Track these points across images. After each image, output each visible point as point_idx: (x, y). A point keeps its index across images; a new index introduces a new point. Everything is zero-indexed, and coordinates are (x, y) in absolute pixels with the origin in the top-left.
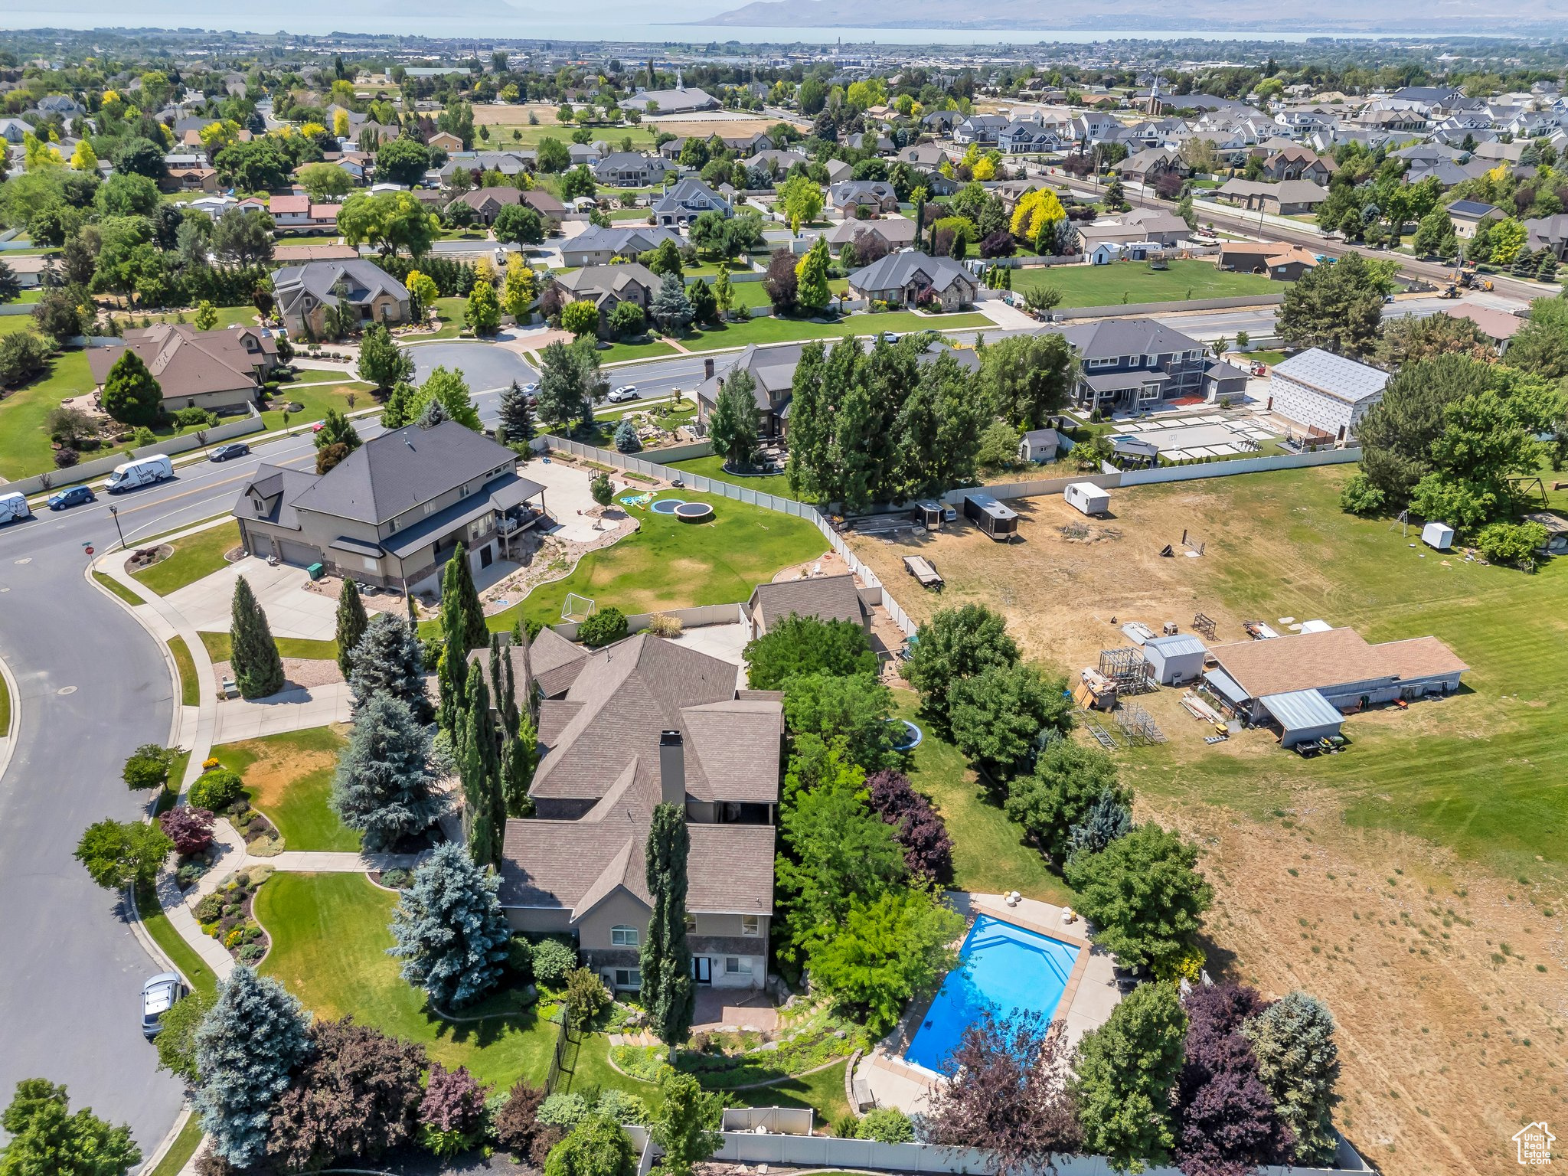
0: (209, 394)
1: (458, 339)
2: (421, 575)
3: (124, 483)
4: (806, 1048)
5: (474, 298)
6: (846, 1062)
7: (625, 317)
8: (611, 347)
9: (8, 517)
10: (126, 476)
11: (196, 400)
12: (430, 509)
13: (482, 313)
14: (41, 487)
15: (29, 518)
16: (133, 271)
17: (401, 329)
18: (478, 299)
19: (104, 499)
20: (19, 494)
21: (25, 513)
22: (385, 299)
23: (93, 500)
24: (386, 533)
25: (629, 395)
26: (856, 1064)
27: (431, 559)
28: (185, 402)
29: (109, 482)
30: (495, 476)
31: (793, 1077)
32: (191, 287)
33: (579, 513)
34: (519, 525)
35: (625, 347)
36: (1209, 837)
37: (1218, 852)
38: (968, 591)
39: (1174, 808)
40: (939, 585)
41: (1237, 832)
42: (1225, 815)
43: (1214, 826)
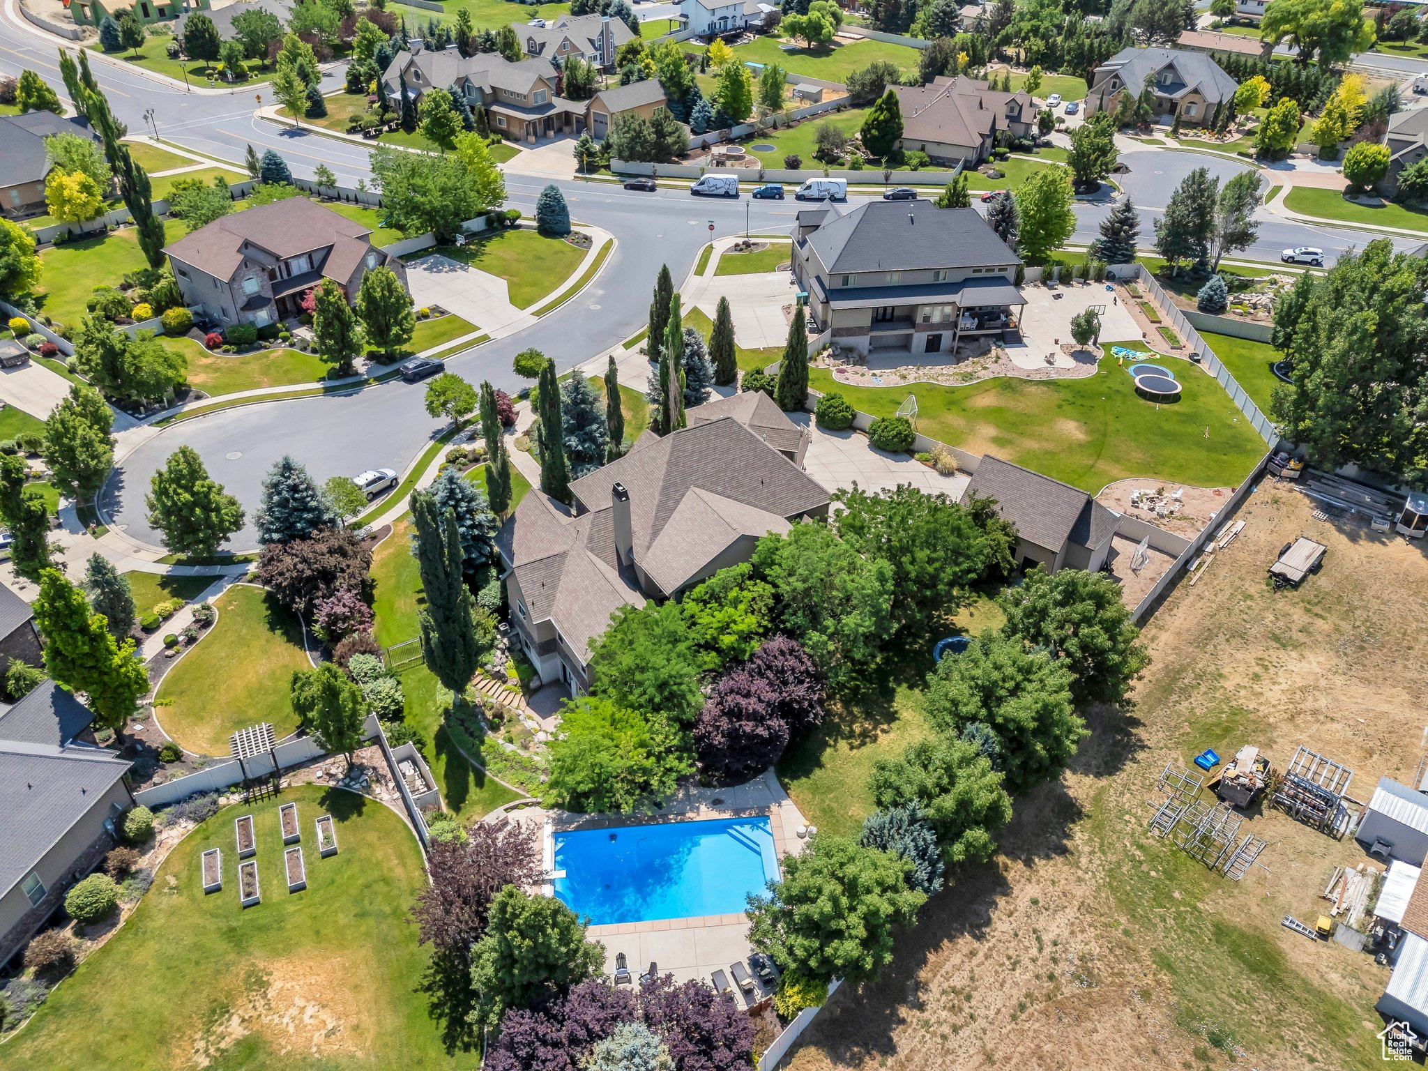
0: (939, 143)
1: (1235, 155)
2: (850, 332)
3: (806, 193)
4: (517, 766)
5: (1270, 114)
6: (524, 797)
7: (1420, 176)
8: (1384, 206)
9: (722, 191)
10: (809, 187)
11: (928, 147)
12: (895, 280)
13: (1269, 133)
14: (757, 177)
15: (736, 196)
16: (1031, 30)
17: (1191, 132)
18: (1272, 118)
19: (789, 199)
20: (735, 177)
21: (733, 192)
22: (1195, 98)
23: (781, 198)
24: (838, 284)
25: (1309, 258)
26: (526, 804)
27: (866, 321)
28: (919, 145)
29: (798, 189)
30: (983, 274)
31: (487, 773)
32: (1069, 53)
33: (1056, 342)
34: (978, 328)
35: (1401, 211)
36: (1085, 975)
37: (1067, 991)
38: (1317, 610)
39: (1106, 925)
40: (1282, 582)
41: (1127, 1002)
42: (1149, 980)
43: (1113, 974)
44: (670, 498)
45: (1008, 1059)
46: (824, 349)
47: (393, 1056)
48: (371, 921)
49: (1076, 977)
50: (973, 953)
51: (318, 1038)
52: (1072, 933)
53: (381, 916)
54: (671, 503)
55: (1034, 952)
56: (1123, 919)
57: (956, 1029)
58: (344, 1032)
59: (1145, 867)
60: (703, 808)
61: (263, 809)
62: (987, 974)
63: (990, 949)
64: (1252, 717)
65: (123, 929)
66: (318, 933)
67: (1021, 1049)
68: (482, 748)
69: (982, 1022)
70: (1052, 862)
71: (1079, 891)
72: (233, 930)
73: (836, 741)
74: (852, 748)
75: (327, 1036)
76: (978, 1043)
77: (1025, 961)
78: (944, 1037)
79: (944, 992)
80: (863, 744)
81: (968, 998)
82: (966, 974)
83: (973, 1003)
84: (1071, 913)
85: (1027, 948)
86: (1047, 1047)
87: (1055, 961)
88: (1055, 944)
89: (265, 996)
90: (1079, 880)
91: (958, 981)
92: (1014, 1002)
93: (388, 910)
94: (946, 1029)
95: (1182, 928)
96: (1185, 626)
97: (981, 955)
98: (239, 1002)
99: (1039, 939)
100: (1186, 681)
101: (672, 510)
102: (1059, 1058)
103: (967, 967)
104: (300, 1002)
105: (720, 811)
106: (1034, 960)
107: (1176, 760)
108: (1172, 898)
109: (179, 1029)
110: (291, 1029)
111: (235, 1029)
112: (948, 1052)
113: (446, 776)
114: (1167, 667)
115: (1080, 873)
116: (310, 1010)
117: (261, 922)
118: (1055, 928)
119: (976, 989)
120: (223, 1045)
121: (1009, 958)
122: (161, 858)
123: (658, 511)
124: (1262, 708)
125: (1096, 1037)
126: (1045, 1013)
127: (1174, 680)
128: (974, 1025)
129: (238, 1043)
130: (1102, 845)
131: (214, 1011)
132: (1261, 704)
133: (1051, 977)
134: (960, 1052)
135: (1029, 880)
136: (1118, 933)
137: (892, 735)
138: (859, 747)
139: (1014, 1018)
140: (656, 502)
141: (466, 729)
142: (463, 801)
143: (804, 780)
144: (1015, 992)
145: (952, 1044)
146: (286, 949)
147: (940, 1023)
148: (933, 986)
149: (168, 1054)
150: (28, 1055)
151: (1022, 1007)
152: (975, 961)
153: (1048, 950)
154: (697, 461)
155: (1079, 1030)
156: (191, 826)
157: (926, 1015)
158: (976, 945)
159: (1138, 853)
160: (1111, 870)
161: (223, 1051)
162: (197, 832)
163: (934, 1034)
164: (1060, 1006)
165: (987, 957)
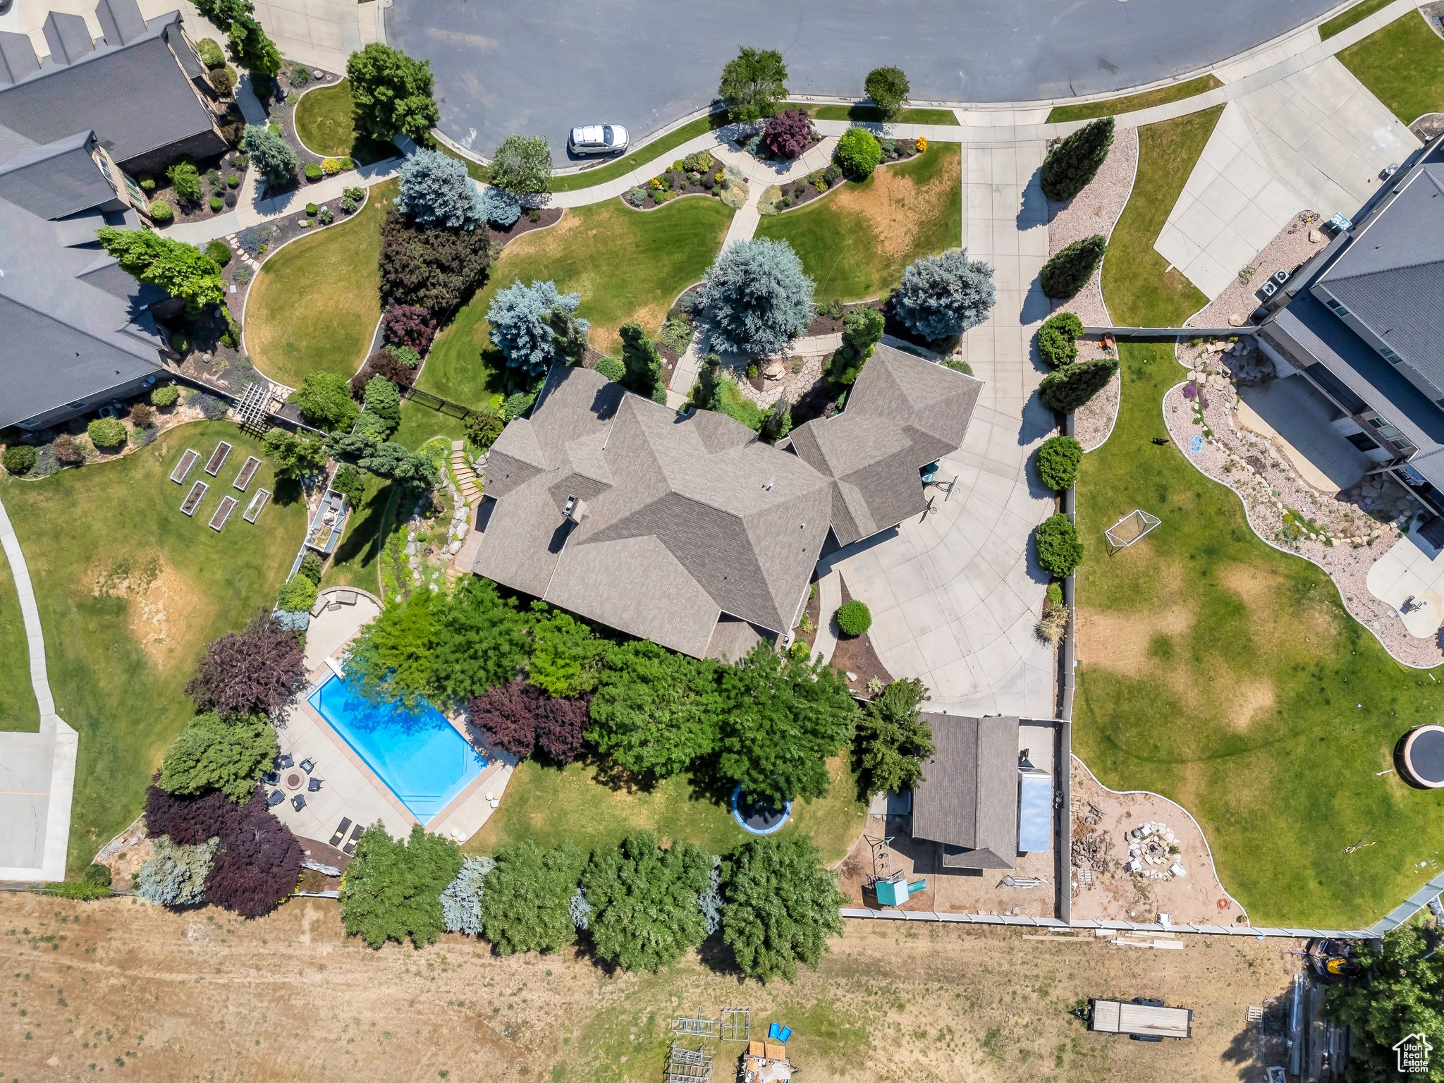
4: (395, 571)
31: (379, 556)
36: (513, 1031)
37: (493, 1024)
38: (1068, 1056)
39: (563, 1025)
40: (1085, 1014)
41: (511, 1062)
42: (537, 1069)
43: (527, 1047)
44: (627, 529)
45: (419, 1013)
46: (1225, 338)
47: (173, 686)
48: (231, 592)
49: (508, 1026)
50: (479, 956)
51: (152, 636)
52: (541, 1008)
53: (237, 593)
54: (625, 532)
55: (509, 991)
56: (576, 1034)
57: (418, 974)
58: (163, 647)
59: (634, 1029)
60: (463, 717)
61: (245, 442)
62: (470, 972)
63: (490, 965)
64: (862, 1047)
65: (118, 461)
66: (201, 570)
67: (432, 1017)
68: (391, 535)
69: (433, 986)
70: (593, 969)
71: (579, 997)
72: (166, 519)
73: (592, 763)
74: (594, 778)
75: (156, 640)
76: (418, 992)
77: (497, 990)
78: (407, 971)
79: (438, 954)
80: (605, 784)
81: (444, 970)
82: (460, 960)
83: (444, 975)
84: (557, 1000)
85: (508, 986)
86: (445, 1031)
87: (511, 1007)
88: (524, 1001)
89: (149, 583)
90: (590, 993)
91: (452, 958)
92: (462, 998)
93: (244, 594)
94: (414, 969)
95: (597, 1073)
96: (951, 954)
97: (483, 961)
98: (136, 574)
99: (520, 990)
100: (872, 982)
101: (620, 537)
102: (441, 1041)
103: (467, 958)
104: (160, 607)
105: (468, 731)
106: (501, 994)
107: (764, 1010)
108: (619, 1055)
109: (99, 560)
110: (145, 617)
111: (121, 589)
112: (400, 978)
113: (356, 530)
114: (879, 960)
115: (597, 990)
116: (161, 616)
117: (182, 531)
118: (537, 995)
119: (454, 971)
120: (111, 591)
121: (492, 979)
122: (170, 426)
123: (608, 528)
124: (879, 1051)
125: (472, 1055)
126: (468, 1019)
127: (867, 972)
128: (428, 983)
129: (118, 598)
130: (634, 993)
131: (121, 566)
132: (884, 1049)
133: (496, 1011)
134: (405, 984)
135: (565, 962)
136: (562, 1035)
137: (630, 798)
138: (599, 782)
139: (451, 1003)
140: (614, 521)
141: (401, 506)
142: (346, 561)
143: (538, 766)
144: (469, 995)
145: (405, 977)
146: (178, 564)
147: (415, 963)
148: (437, 946)
149: (86, 570)
150: (31, 501)
151: (461, 1004)
152: (475, 960)
153: (516, 999)
154: (676, 524)
155: (470, 1043)
156: (201, 416)
157: (415, 953)
158: (488, 954)
159: (645, 1020)
160: (614, 1009)
161: (108, 595)
162: (199, 423)
163: (405, 964)
164: (479, 1026)
165: (483, 965)
